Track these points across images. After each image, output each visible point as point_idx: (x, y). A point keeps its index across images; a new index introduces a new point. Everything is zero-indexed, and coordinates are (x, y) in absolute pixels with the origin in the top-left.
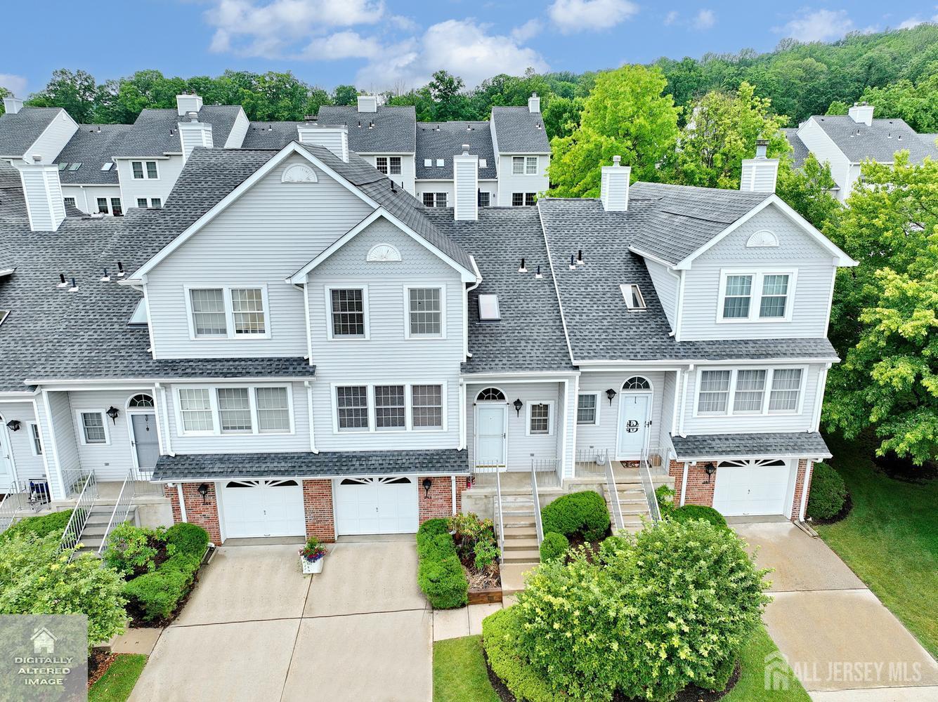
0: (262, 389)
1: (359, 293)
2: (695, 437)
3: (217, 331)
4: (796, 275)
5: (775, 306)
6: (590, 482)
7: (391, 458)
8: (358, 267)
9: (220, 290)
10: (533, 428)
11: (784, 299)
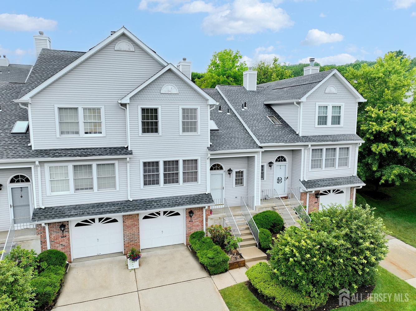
0: (100, 165)
1: (156, 110)
2: (310, 181)
3: (73, 133)
4: (344, 106)
5: (337, 120)
6: (267, 207)
7: (173, 200)
8: (156, 96)
9: (76, 109)
10: (236, 184)
11: (339, 117)
